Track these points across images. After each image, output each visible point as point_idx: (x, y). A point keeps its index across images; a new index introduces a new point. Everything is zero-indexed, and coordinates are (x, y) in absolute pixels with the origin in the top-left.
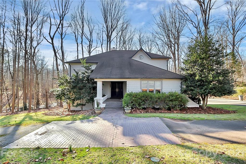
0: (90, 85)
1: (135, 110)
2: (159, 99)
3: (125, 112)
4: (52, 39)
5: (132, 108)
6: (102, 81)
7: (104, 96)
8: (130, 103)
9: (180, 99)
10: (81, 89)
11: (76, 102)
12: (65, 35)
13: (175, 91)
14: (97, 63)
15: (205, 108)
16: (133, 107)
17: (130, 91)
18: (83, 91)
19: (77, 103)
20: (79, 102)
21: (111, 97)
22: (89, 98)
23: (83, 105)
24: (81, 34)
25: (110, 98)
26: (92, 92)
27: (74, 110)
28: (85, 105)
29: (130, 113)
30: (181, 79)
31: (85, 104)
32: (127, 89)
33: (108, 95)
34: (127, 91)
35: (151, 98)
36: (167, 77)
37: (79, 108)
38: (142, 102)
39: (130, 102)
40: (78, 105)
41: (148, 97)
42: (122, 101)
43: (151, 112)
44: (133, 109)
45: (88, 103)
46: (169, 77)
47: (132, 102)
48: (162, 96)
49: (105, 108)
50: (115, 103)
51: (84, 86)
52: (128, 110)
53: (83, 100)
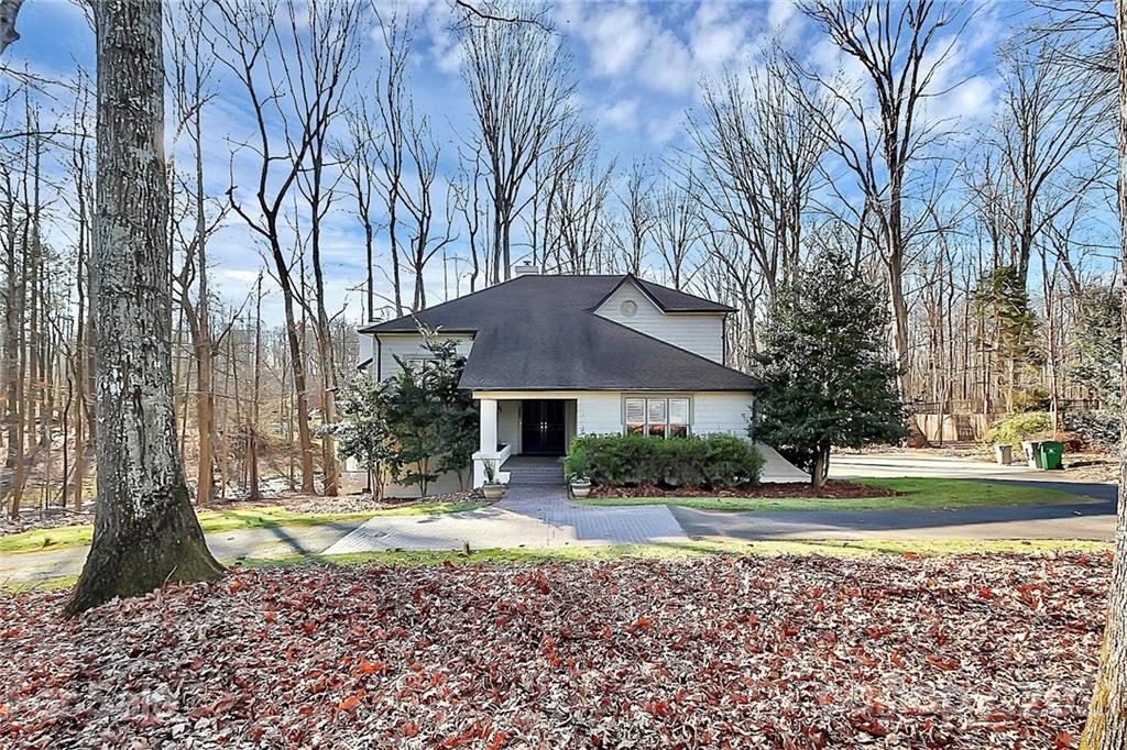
0: (452, 411)
1: (602, 490)
2: (674, 454)
3: (574, 495)
4: (271, 216)
5: (594, 484)
6: (498, 400)
7: (500, 448)
8: (587, 468)
9: (736, 456)
10: (420, 423)
11: (404, 469)
12: (329, 202)
13: (729, 431)
14: (475, 332)
15: (822, 484)
16: (597, 480)
17: (588, 432)
18: (429, 430)
19: (408, 472)
20: (413, 467)
21: (523, 450)
22: (450, 454)
23: (428, 478)
24: (390, 192)
25: (519, 455)
26: (458, 435)
27: (394, 498)
28: (433, 478)
29: (587, 497)
30: (754, 392)
31: (436, 476)
32: (579, 426)
33: (515, 444)
34: (579, 432)
35: (649, 453)
36: (708, 387)
37: (413, 490)
38: (622, 465)
39: (588, 465)
40: (410, 479)
41: (642, 451)
42: (562, 464)
43: (651, 495)
44: (597, 486)
45: (445, 473)
46: (714, 387)
47: (593, 466)
48: (684, 447)
49: (507, 486)
50: (538, 470)
51: (434, 415)
52: (581, 488)
53: (427, 461)
